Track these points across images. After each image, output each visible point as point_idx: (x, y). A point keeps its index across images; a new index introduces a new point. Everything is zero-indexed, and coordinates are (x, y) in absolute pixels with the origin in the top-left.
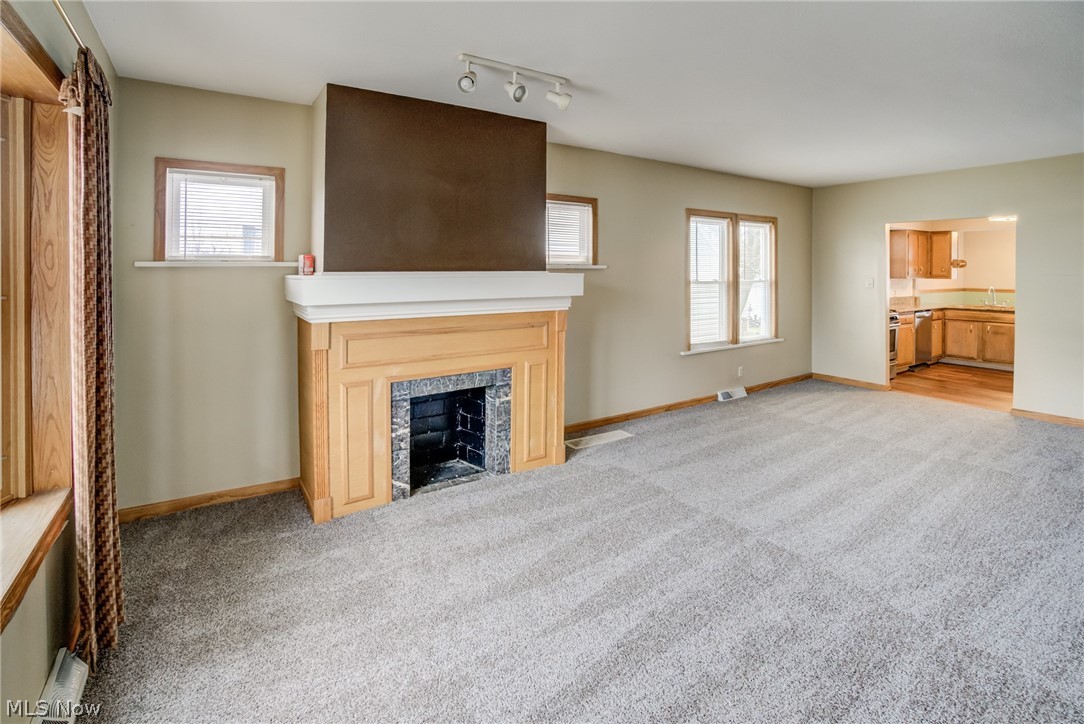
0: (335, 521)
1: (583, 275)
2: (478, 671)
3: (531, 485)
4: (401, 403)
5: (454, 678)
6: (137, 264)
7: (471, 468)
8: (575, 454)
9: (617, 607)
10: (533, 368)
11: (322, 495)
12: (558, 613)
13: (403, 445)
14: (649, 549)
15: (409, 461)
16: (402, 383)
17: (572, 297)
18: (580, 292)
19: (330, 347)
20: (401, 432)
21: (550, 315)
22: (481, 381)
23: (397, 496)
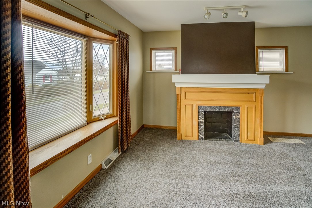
0: (182, 140)
1: (269, 76)
2: (184, 195)
3: (244, 148)
4: (201, 112)
5: (177, 193)
6: (147, 72)
7: (229, 137)
8: (270, 143)
9: (243, 202)
10: (249, 108)
11: (179, 133)
12: (220, 192)
13: (202, 124)
14: (275, 189)
15: (204, 129)
16: (201, 106)
17: (266, 84)
18: (268, 82)
19: (181, 94)
20: (201, 120)
21: (257, 90)
22: (229, 109)
23: (200, 139)
